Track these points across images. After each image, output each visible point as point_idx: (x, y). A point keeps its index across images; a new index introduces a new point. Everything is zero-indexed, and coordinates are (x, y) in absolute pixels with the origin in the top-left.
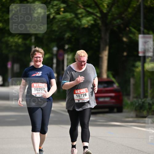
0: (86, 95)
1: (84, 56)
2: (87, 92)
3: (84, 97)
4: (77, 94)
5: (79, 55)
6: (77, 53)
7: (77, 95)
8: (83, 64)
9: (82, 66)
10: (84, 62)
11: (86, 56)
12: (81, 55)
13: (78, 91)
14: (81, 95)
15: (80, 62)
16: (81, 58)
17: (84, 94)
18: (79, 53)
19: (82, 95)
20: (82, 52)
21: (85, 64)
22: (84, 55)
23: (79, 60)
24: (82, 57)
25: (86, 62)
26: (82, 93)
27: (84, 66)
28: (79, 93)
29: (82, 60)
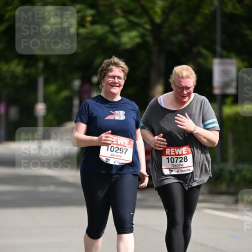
0: (186, 159)
1: (188, 77)
2: (188, 153)
3: (181, 163)
4: (168, 155)
5: (177, 75)
6: (174, 71)
7: (168, 159)
8: (185, 92)
9: (184, 97)
10: (188, 88)
11: (191, 77)
12: (181, 76)
13: (172, 149)
14: (175, 159)
15: (180, 88)
16: (181, 80)
17: (183, 157)
18: (177, 71)
19: (179, 160)
20: (183, 69)
21: (189, 94)
22: (189, 74)
23: (177, 84)
24: (183, 77)
25: (192, 89)
26: (179, 155)
27: (187, 98)
28: (172, 154)
29: (183, 84)
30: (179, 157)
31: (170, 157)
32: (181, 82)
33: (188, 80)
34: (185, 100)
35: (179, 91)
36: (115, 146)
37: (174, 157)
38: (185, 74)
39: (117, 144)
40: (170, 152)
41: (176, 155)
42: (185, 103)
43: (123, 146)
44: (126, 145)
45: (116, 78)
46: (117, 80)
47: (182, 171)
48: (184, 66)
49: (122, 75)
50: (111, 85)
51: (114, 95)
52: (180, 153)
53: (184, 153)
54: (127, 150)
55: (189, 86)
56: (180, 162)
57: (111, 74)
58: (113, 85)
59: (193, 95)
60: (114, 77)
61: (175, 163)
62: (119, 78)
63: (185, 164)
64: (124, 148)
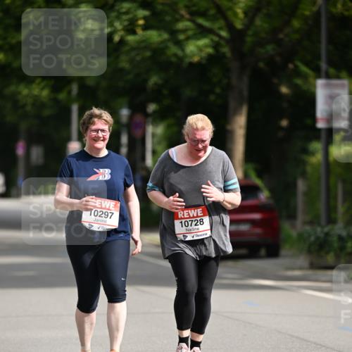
0: (202, 221)
1: (203, 129)
3: (197, 227)
4: (182, 218)
5: (191, 126)
6: (187, 121)
7: (181, 222)
8: (200, 146)
9: (199, 151)
10: (203, 141)
11: (207, 128)
12: (195, 127)
14: (190, 223)
15: (195, 141)
16: (196, 132)
18: (191, 122)
19: (194, 223)
20: (198, 120)
21: (205, 149)
22: (204, 125)
23: (190, 137)
24: (197, 129)
25: (208, 142)
26: (194, 217)
27: (203, 152)
28: (186, 216)
29: (198, 137)
30: (194, 219)
31: (183, 221)
32: (195, 134)
33: (203, 132)
34: (200, 154)
35: (194, 144)
36: (99, 210)
37: (188, 220)
38: (200, 125)
39: (101, 208)
40: (183, 215)
41: (190, 217)
42: (200, 157)
43: (109, 209)
44: (111, 208)
45: (100, 132)
46: (100, 134)
47: (198, 236)
48: (200, 116)
49: (106, 127)
50: (94, 140)
51: (99, 150)
52: (195, 215)
53: (199, 215)
54: (113, 213)
55: (205, 139)
56: (196, 225)
57: (94, 127)
58: (96, 139)
59: (210, 149)
60: (97, 131)
61: (189, 227)
62: (103, 131)
63: (201, 228)
64: (109, 211)
